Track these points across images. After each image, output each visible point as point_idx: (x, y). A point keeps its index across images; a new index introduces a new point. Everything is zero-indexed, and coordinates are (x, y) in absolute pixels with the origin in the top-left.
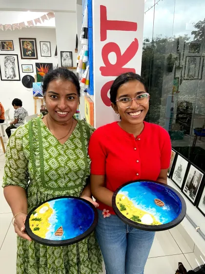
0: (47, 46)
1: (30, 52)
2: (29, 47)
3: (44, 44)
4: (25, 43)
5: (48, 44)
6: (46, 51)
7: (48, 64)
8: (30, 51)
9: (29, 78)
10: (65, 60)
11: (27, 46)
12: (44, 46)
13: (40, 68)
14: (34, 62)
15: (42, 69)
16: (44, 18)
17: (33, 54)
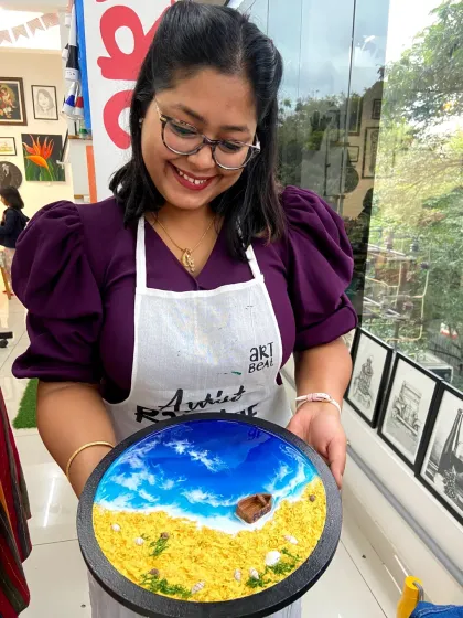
0: (47, 95)
1: (10, 110)
2: (6, 98)
3: (40, 91)
5: (51, 91)
6: (45, 107)
7: (51, 137)
8: (8, 106)
9: (6, 168)
11: (2, 94)
12: (41, 95)
13: (31, 145)
14: (17, 131)
15: (37, 147)
16: (34, 25)
17: (15, 114)
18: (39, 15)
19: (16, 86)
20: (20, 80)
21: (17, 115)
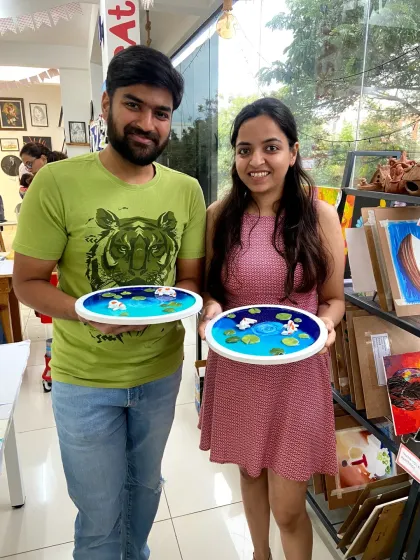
0: (41, 110)
1: (14, 120)
2: (11, 112)
3: (36, 107)
4: (6, 106)
5: (43, 107)
6: (39, 118)
7: (43, 138)
9: (12, 159)
10: (75, 133)
11: (9, 109)
12: (37, 110)
14: (20, 135)
16: (43, 75)
17: (18, 123)
18: (46, 70)
19: (18, 103)
20: (22, 100)
21: (20, 124)
